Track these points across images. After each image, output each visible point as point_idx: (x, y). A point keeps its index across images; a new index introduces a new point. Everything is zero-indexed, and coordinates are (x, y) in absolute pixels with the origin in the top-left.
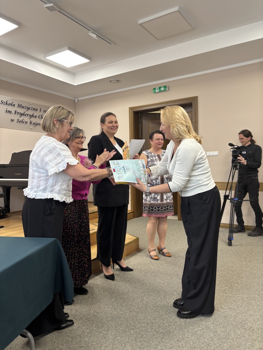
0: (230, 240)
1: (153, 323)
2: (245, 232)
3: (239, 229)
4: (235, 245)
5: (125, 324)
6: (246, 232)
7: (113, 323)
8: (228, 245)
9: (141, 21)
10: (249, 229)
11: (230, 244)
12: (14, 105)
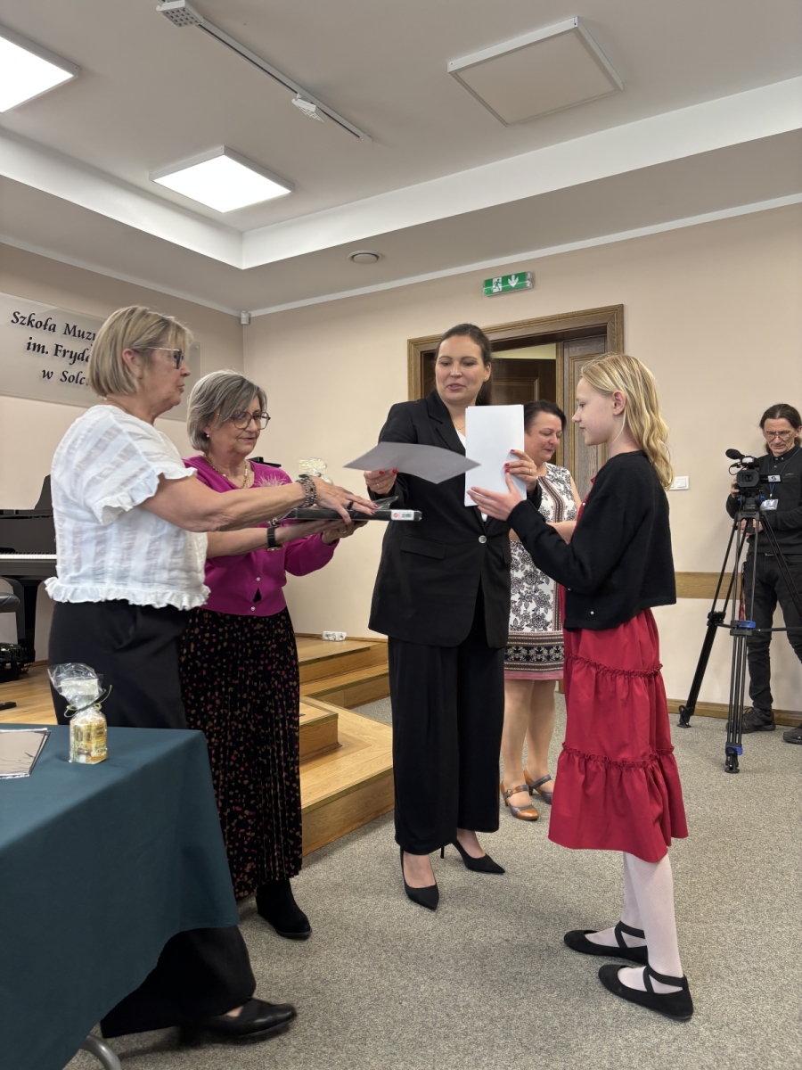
0: (733, 753)
1: (509, 1018)
2: (773, 729)
3: (756, 722)
4: (747, 771)
5: (419, 1020)
6: (777, 732)
7: (377, 1017)
8: (726, 771)
9: (455, 64)
10: (786, 723)
11: (732, 766)
12: (52, 327)
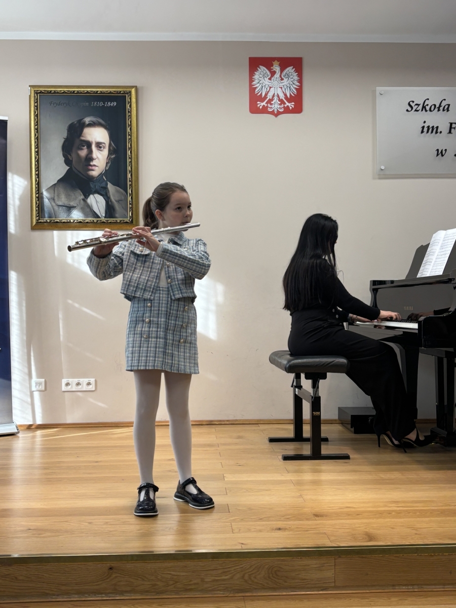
12: (446, 107)
